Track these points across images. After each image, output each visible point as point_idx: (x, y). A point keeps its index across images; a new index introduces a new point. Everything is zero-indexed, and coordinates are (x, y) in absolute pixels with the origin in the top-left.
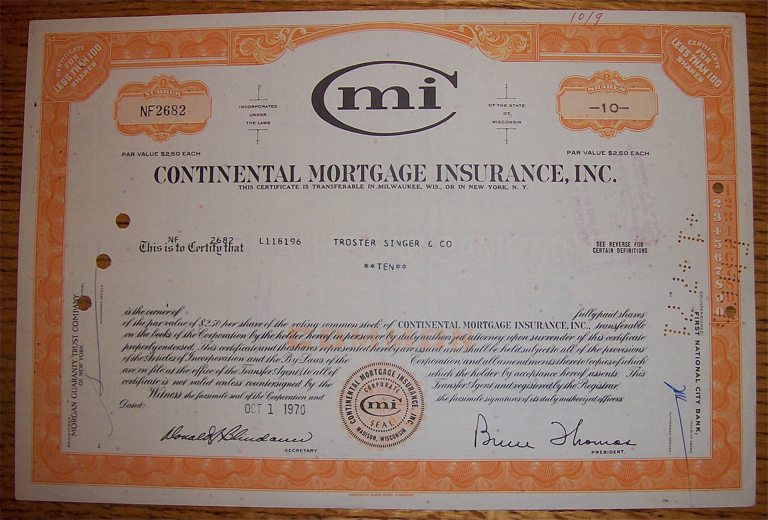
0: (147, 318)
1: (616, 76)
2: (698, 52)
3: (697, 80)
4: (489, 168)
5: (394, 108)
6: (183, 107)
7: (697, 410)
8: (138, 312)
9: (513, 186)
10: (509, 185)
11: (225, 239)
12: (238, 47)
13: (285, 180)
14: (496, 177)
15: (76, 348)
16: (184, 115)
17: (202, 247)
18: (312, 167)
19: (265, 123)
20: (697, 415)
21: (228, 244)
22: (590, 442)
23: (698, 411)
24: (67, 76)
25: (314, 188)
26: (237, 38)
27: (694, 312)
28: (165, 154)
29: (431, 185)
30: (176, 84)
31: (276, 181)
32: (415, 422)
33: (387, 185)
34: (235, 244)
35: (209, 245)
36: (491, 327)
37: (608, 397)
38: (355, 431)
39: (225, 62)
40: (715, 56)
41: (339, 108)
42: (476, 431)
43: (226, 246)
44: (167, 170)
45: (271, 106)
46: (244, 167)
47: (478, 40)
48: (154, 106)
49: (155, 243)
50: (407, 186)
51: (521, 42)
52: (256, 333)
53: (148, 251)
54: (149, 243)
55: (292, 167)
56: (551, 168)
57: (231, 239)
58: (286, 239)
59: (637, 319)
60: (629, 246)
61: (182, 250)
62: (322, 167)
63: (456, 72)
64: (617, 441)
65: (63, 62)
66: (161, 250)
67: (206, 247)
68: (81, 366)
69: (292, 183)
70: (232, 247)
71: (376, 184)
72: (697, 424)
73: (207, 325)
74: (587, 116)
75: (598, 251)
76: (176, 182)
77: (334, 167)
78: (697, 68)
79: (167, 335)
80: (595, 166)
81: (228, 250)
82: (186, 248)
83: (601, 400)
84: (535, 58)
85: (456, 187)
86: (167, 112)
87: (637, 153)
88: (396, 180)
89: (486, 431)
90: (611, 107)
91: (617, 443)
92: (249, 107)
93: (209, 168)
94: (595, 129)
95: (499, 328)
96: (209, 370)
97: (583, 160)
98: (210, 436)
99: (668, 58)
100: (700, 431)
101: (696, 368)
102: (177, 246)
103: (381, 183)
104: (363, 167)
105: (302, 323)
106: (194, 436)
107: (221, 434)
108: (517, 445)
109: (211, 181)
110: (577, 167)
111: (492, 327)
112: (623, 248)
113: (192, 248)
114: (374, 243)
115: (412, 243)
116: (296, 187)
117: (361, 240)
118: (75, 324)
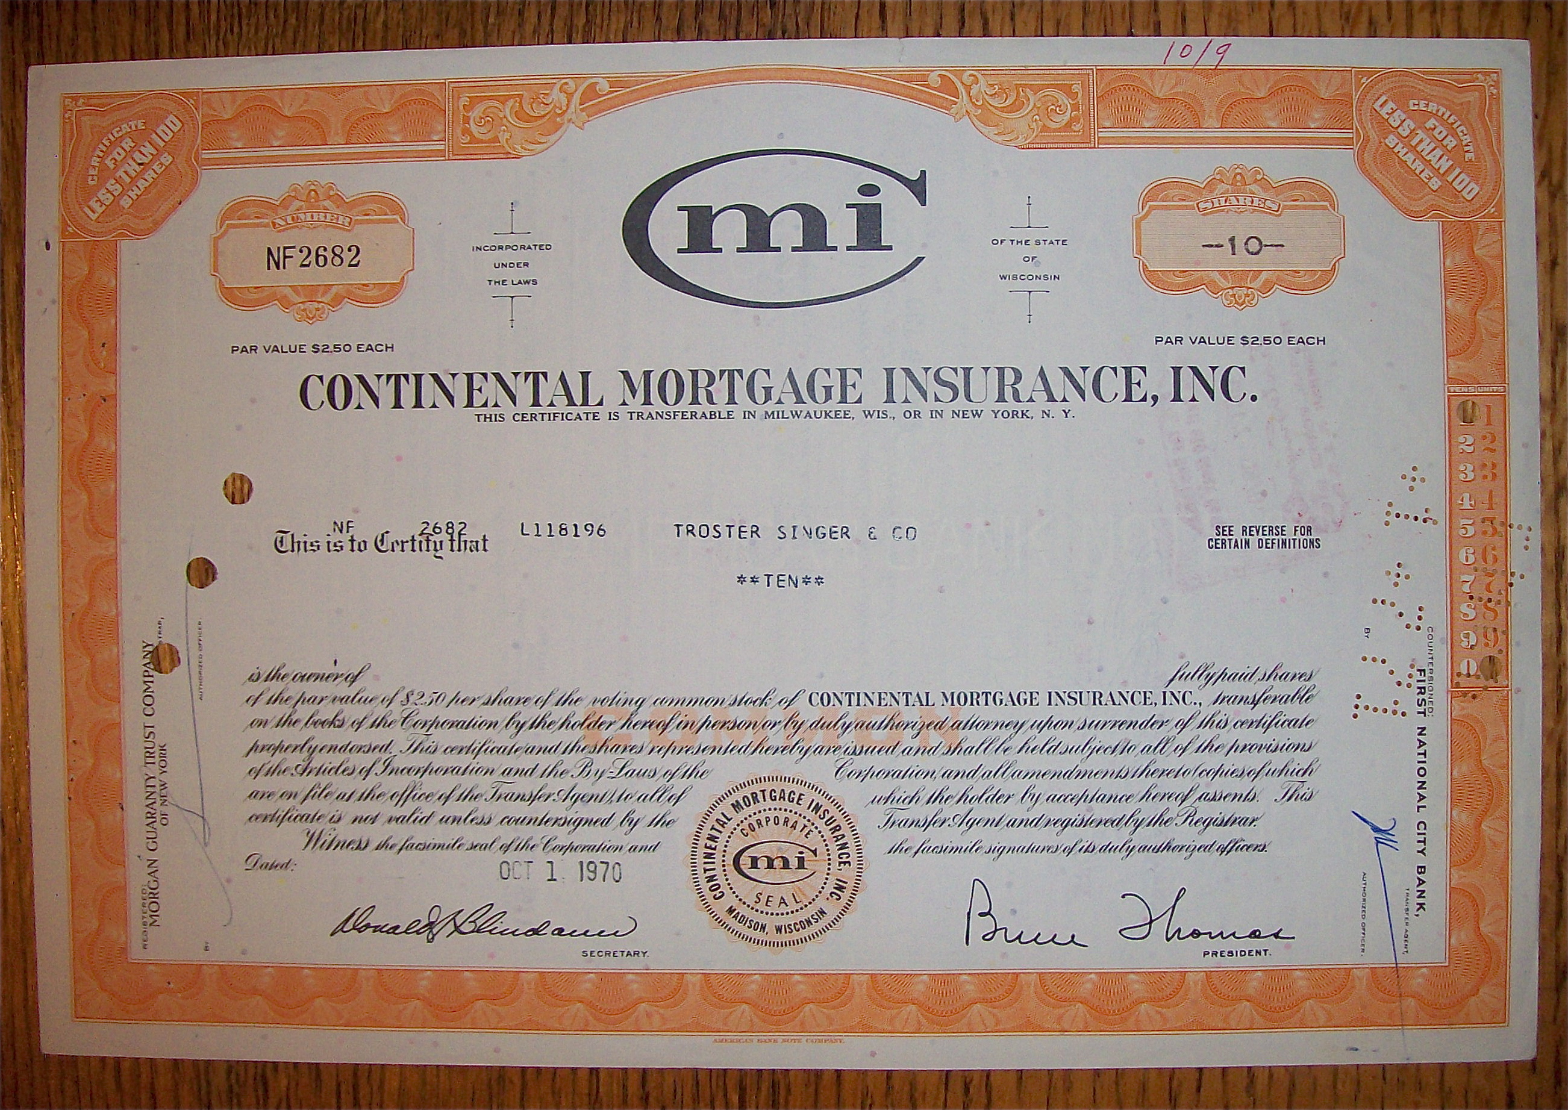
0: (295, 689)
1: (1259, 177)
2: (1430, 124)
3: (1427, 184)
4: (994, 374)
5: (795, 249)
6: (354, 249)
7: (1418, 867)
8: (275, 676)
9: (1044, 412)
10: (1034, 409)
11: (450, 525)
12: (467, 120)
13: (571, 403)
14: (1008, 392)
15: (151, 751)
16: (356, 265)
17: (402, 542)
18: (626, 374)
19: (527, 282)
20: (1418, 878)
21: (456, 537)
22: (1200, 934)
23: (1421, 869)
24: (111, 184)
25: (631, 419)
26: (464, 101)
27: (1415, 669)
28: (321, 348)
29: (874, 411)
30: (338, 200)
31: (552, 405)
32: (846, 895)
33: (783, 412)
34: (470, 535)
35: (418, 538)
36: (998, 702)
37: (1237, 843)
38: (723, 914)
39: (440, 153)
40: (1465, 132)
41: (680, 251)
42: (969, 914)
43: (452, 540)
44: (326, 382)
45: (537, 247)
46: (485, 375)
47: (971, 105)
48: (294, 247)
49: (305, 535)
50: (823, 413)
51: (1060, 106)
52: (516, 719)
53: (293, 551)
54: (293, 535)
55: (585, 375)
56: (1121, 373)
57: (463, 525)
58: (576, 526)
59: (1297, 684)
60: (1282, 535)
61: (362, 548)
62: (647, 374)
63: (923, 173)
64: (1255, 931)
65: (101, 154)
66: (318, 549)
67: (410, 543)
68: (163, 785)
69: (586, 409)
70: (465, 542)
71: (760, 410)
72: (1419, 897)
73: (417, 702)
74: (1198, 263)
75: (1219, 546)
76: (345, 407)
77: (671, 374)
78: (1428, 158)
79: (337, 723)
80: (1214, 369)
81: (456, 547)
82: (371, 545)
83: (1223, 850)
84: (1087, 142)
85: (926, 414)
86: (321, 260)
87: (1301, 341)
88: (800, 400)
89: (989, 913)
90: (1246, 244)
91: (1254, 935)
92: (494, 248)
93: (414, 378)
94: (1215, 289)
95: (1014, 704)
96: (425, 794)
97: (1188, 355)
98: (431, 925)
99: (1367, 139)
100: (1424, 910)
101: (1419, 782)
102: (352, 540)
103: (770, 407)
104: (731, 373)
105: (611, 697)
106: (398, 927)
107: (452, 922)
108: (1052, 940)
109: (418, 404)
110: (1177, 370)
111: (1001, 703)
112: (1271, 537)
113: (382, 544)
114: (756, 532)
115: (835, 532)
116: (594, 417)
117: (730, 527)
118: (149, 701)
